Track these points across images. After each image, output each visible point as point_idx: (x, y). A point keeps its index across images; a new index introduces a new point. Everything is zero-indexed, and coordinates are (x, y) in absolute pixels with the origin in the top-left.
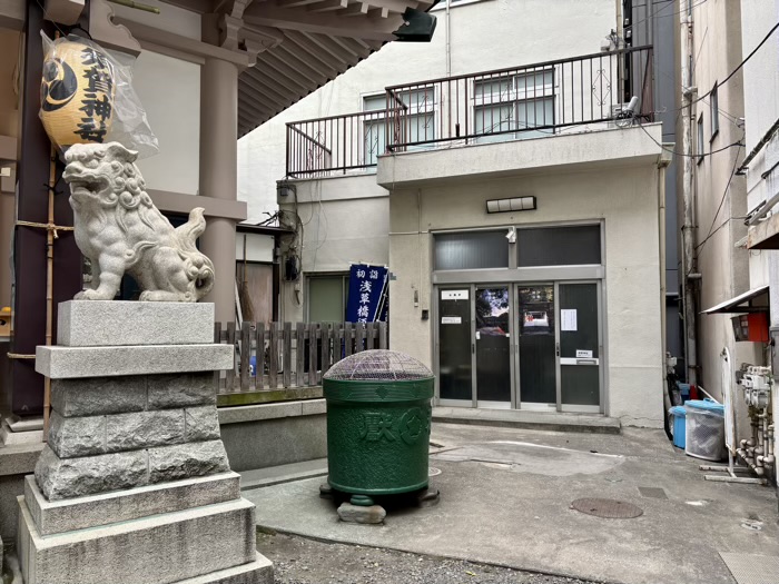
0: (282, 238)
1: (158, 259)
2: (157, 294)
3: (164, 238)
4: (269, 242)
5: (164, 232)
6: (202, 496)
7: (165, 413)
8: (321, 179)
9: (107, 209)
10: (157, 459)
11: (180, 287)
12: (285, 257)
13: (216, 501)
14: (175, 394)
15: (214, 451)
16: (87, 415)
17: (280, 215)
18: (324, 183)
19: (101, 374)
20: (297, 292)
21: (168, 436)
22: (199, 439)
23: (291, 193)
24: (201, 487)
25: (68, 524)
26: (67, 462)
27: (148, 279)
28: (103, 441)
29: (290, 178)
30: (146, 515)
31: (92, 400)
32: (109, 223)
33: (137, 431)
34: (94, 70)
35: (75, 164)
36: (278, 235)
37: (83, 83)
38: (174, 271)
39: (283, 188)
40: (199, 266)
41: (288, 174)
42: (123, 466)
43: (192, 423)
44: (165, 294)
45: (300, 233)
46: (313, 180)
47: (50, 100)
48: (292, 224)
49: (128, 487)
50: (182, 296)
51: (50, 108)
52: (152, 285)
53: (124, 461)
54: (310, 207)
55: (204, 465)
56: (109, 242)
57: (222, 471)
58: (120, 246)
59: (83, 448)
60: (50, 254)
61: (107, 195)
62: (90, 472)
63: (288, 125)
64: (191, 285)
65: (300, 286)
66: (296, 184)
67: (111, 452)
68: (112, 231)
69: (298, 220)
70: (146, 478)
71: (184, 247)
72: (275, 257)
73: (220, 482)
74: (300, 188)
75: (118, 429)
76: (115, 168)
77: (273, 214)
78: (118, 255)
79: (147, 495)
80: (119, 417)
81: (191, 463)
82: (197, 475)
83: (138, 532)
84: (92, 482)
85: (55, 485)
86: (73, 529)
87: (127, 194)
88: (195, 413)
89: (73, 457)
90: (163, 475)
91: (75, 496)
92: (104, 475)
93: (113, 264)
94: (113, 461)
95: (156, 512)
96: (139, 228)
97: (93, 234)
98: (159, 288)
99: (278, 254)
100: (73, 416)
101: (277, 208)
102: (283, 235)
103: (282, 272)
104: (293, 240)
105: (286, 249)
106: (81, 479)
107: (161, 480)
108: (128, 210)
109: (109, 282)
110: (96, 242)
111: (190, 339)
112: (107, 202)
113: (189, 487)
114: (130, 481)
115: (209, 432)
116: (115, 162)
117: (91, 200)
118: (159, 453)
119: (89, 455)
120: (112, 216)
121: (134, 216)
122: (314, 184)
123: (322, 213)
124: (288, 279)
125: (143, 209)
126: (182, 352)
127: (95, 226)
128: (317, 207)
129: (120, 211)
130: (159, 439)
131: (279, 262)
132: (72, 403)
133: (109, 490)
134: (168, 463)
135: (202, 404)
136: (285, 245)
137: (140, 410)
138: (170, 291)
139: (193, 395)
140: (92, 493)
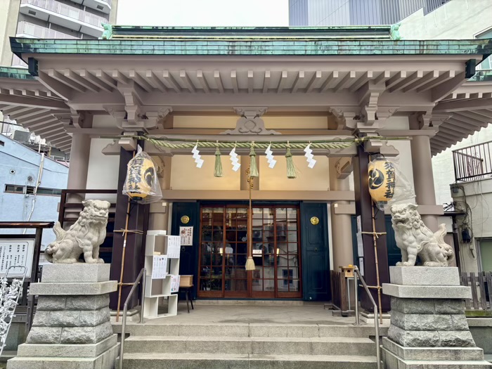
0: (457, 217)
1: (430, 248)
2: (432, 263)
3: (431, 239)
4: (450, 220)
5: (431, 237)
6: (466, 356)
7: (442, 316)
8: (481, 181)
9: (408, 229)
10: (444, 336)
11: (441, 260)
12: (461, 229)
13: (472, 360)
14: (446, 307)
15: (466, 336)
16: (412, 313)
17: (454, 204)
18: (483, 182)
19: (417, 297)
20: (471, 250)
21: (446, 327)
22: (460, 329)
23: (460, 191)
24: (465, 351)
25: (414, 357)
26: (408, 332)
27: (426, 257)
28: (420, 325)
29: (458, 182)
30: (442, 360)
31: (414, 307)
32: (410, 235)
33: (433, 322)
34: (389, 171)
35: (397, 214)
36: (454, 216)
37: (386, 177)
38: (438, 253)
39: (454, 188)
40: (448, 250)
41: (457, 179)
42: (430, 337)
43: (456, 322)
44: (436, 263)
45: (469, 213)
46: (474, 181)
47: (374, 185)
48: (463, 209)
49: (433, 346)
50: (442, 264)
51: (373, 188)
52: (428, 259)
53: (430, 335)
54: (475, 197)
55: (464, 342)
56: (411, 243)
57: (472, 346)
58: (415, 244)
59: (413, 327)
60: (375, 244)
61: (409, 224)
62: (417, 337)
63: (453, 152)
64: (445, 259)
65: (474, 246)
66: (464, 185)
67: (424, 330)
68: (412, 238)
69: (467, 206)
70: (439, 344)
71: (439, 242)
72: (454, 229)
73: (473, 351)
74: (466, 187)
75: (425, 321)
76: (411, 213)
77: (449, 204)
78: (415, 248)
79: (442, 351)
80: (425, 316)
81: (458, 340)
82: (461, 346)
83: (443, 365)
84: (419, 341)
85: (405, 340)
86: (415, 360)
87: (416, 223)
88: (456, 318)
89: (410, 330)
90: (446, 344)
91: (413, 346)
92: (424, 339)
93: (413, 251)
94: (425, 334)
95: (447, 359)
96: (421, 236)
97: (404, 240)
98: (432, 261)
99: (456, 227)
100: (408, 313)
101: (451, 200)
102: (457, 216)
103: (460, 238)
104: (465, 218)
105: (461, 224)
106: (414, 340)
107: (446, 346)
108: (416, 229)
109: (413, 259)
110: (406, 243)
111: (449, 283)
112: (408, 227)
113: (460, 350)
114: (433, 344)
115: (463, 327)
116: (411, 211)
117: (403, 227)
118: (443, 333)
119: (416, 330)
120: (411, 232)
121: (419, 231)
122: (476, 183)
123: (483, 201)
124: (464, 242)
125: (421, 227)
126: (448, 289)
127: (405, 236)
128: (479, 197)
129: (414, 229)
130: (442, 327)
131: (457, 232)
132: (407, 308)
133: (426, 346)
134: (448, 338)
135: (458, 313)
136: (459, 222)
137: (432, 314)
138: (437, 262)
139: (454, 309)
140: (419, 346)
